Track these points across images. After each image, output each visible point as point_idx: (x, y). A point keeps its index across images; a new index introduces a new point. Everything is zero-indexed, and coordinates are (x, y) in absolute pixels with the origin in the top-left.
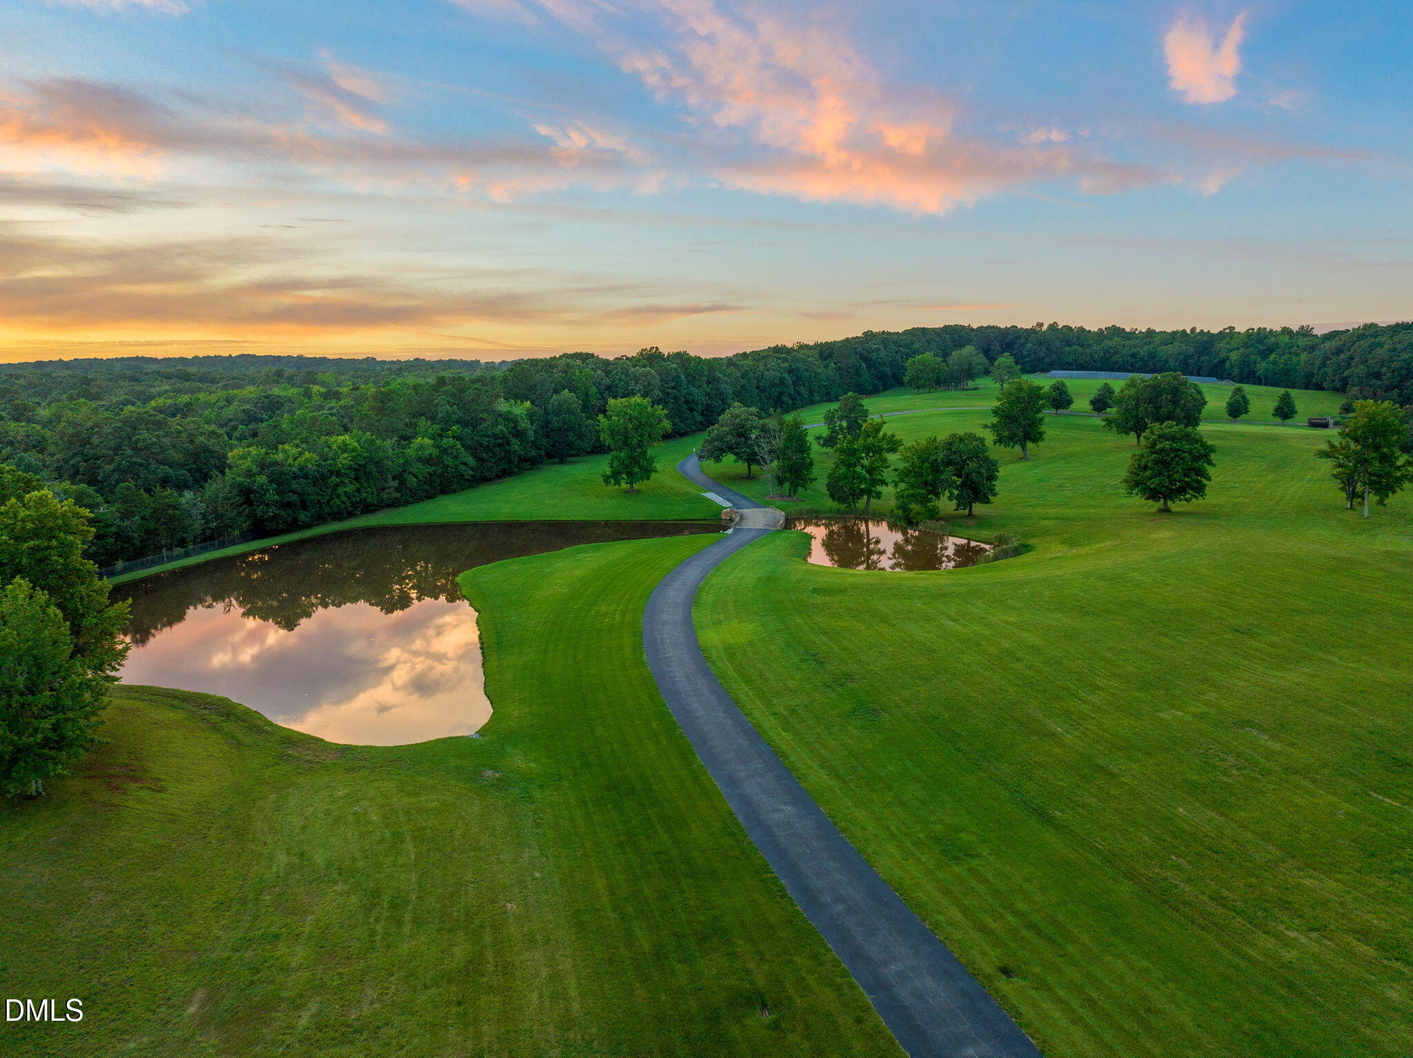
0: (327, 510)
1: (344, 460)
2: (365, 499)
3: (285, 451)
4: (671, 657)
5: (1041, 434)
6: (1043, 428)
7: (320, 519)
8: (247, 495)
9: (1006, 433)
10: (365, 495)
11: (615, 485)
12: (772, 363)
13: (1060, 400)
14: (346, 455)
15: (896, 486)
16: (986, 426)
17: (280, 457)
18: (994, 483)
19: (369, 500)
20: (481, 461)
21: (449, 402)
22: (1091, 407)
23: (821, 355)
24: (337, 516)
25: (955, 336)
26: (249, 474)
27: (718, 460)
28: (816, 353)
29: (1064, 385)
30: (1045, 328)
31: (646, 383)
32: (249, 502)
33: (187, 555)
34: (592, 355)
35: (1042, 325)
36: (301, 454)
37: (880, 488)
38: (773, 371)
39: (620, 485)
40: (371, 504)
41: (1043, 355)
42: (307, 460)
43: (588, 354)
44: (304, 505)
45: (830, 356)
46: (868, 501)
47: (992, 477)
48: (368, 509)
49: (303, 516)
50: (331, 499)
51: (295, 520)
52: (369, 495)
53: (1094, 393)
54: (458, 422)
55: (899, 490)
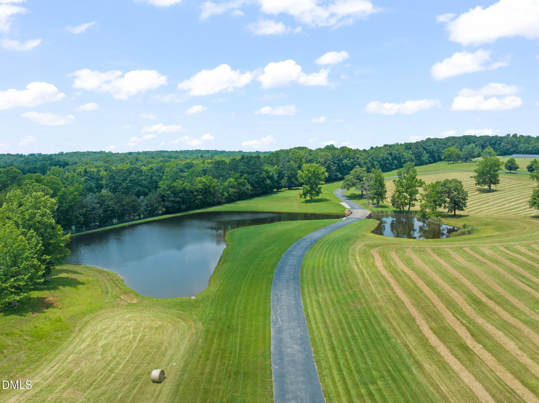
0: (193, 205)
1: (200, 186)
2: (208, 201)
3: (178, 182)
4: (286, 270)
5: (498, 181)
6: (499, 178)
7: (191, 208)
8: (163, 198)
9: (481, 180)
10: (208, 199)
11: (304, 198)
12: (383, 151)
13: (512, 167)
14: (200, 184)
15: (421, 202)
16: (472, 177)
17: (175, 184)
18: (466, 201)
19: (209, 201)
20: (255, 188)
21: (244, 165)
22: (527, 170)
23: (406, 148)
24: (198, 207)
25: (468, 140)
26: (164, 190)
27: (348, 189)
28: (404, 148)
29: (514, 160)
30: (511, 136)
31: (326, 158)
32: (164, 201)
33: (140, 219)
34: (306, 148)
35: (510, 135)
36: (183, 183)
37: (414, 202)
38: (383, 155)
39: (306, 198)
40: (210, 203)
41: (509, 147)
42: (186, 186)
43: (303, 147)
44: (184, 203)
45: (410, 148)
46: (409, 208)
47: (464, 199)
48: (210, 205)
49: (183, 207)
50: (195, 200)
51: (180, 208)
52: (209, 200)
53: (529, 164)
54: (247, 172)
55: (422, 203)
